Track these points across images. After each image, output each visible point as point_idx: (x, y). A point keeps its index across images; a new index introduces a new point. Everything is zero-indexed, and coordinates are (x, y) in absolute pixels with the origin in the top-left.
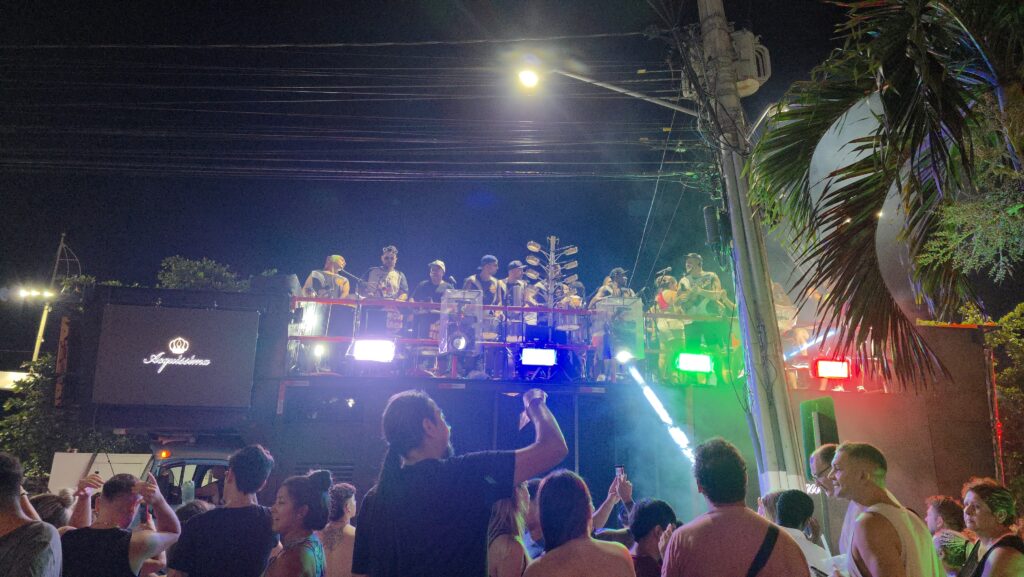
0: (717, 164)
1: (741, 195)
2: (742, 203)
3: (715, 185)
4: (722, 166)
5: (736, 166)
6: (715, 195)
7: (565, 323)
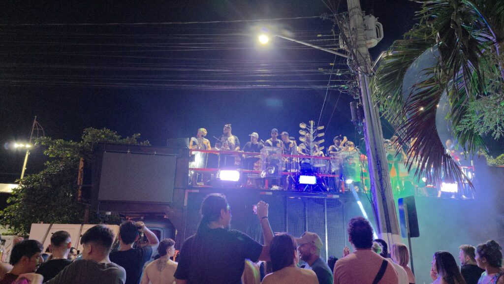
0: (357, 81)
1: (369, 96)
2: (369, 100)
3: (356, 91)
4: (359, 82)
5: (366, 82)
6: (356, 97)
7: (318, 163)
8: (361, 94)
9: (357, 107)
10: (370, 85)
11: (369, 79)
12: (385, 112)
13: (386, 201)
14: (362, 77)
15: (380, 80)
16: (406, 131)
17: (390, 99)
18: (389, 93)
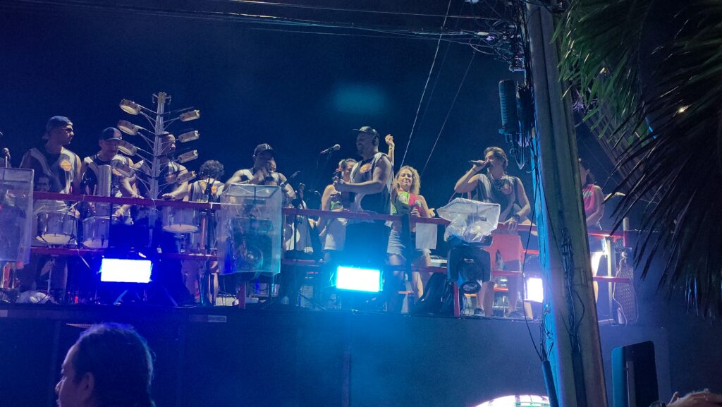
0: (519, 23)
1: (549, 67)
2: (550, 77)
3: (515, 50)
4: (525, 27)
5: (545, 28)
6: (514, 66)
7: (176, 222)
8: (528, 59)
9: (518, 95)
10: (555, 36)
11: (551, 19)
12: (591, 114)
13: (580, 355)
14: (533, 11)
15: (583, 23)
16: (641, 168)
17: (605, 78)
18: (603, 63)
